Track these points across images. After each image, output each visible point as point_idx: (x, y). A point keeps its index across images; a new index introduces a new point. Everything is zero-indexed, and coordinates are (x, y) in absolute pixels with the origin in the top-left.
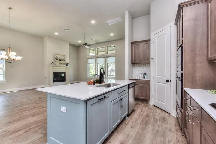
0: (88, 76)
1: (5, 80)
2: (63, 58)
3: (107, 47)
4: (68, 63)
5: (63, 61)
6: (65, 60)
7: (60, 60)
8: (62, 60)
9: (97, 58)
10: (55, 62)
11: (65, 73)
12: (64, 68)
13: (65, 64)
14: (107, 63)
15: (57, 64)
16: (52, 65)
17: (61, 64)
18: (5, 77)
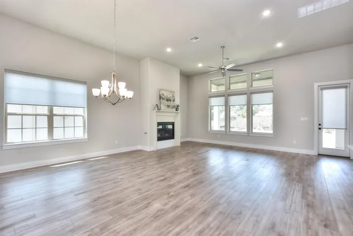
0: (209, 130)
1: (86, 137)
2: (172, 96)
3: (252, 73)
4: (178, 106)
5: (172, 102)
6: (174, 101)
7: (168, 100)
8: (170, 101)
9: (229, 95)
10: (160, 104)
11: (173, 124)
12: (173, 114)
13: (174, 107)
14: (252, 105)
15: (163, 107)
16: (156, 108)
17: (168, 106)
18: (86, 131)
